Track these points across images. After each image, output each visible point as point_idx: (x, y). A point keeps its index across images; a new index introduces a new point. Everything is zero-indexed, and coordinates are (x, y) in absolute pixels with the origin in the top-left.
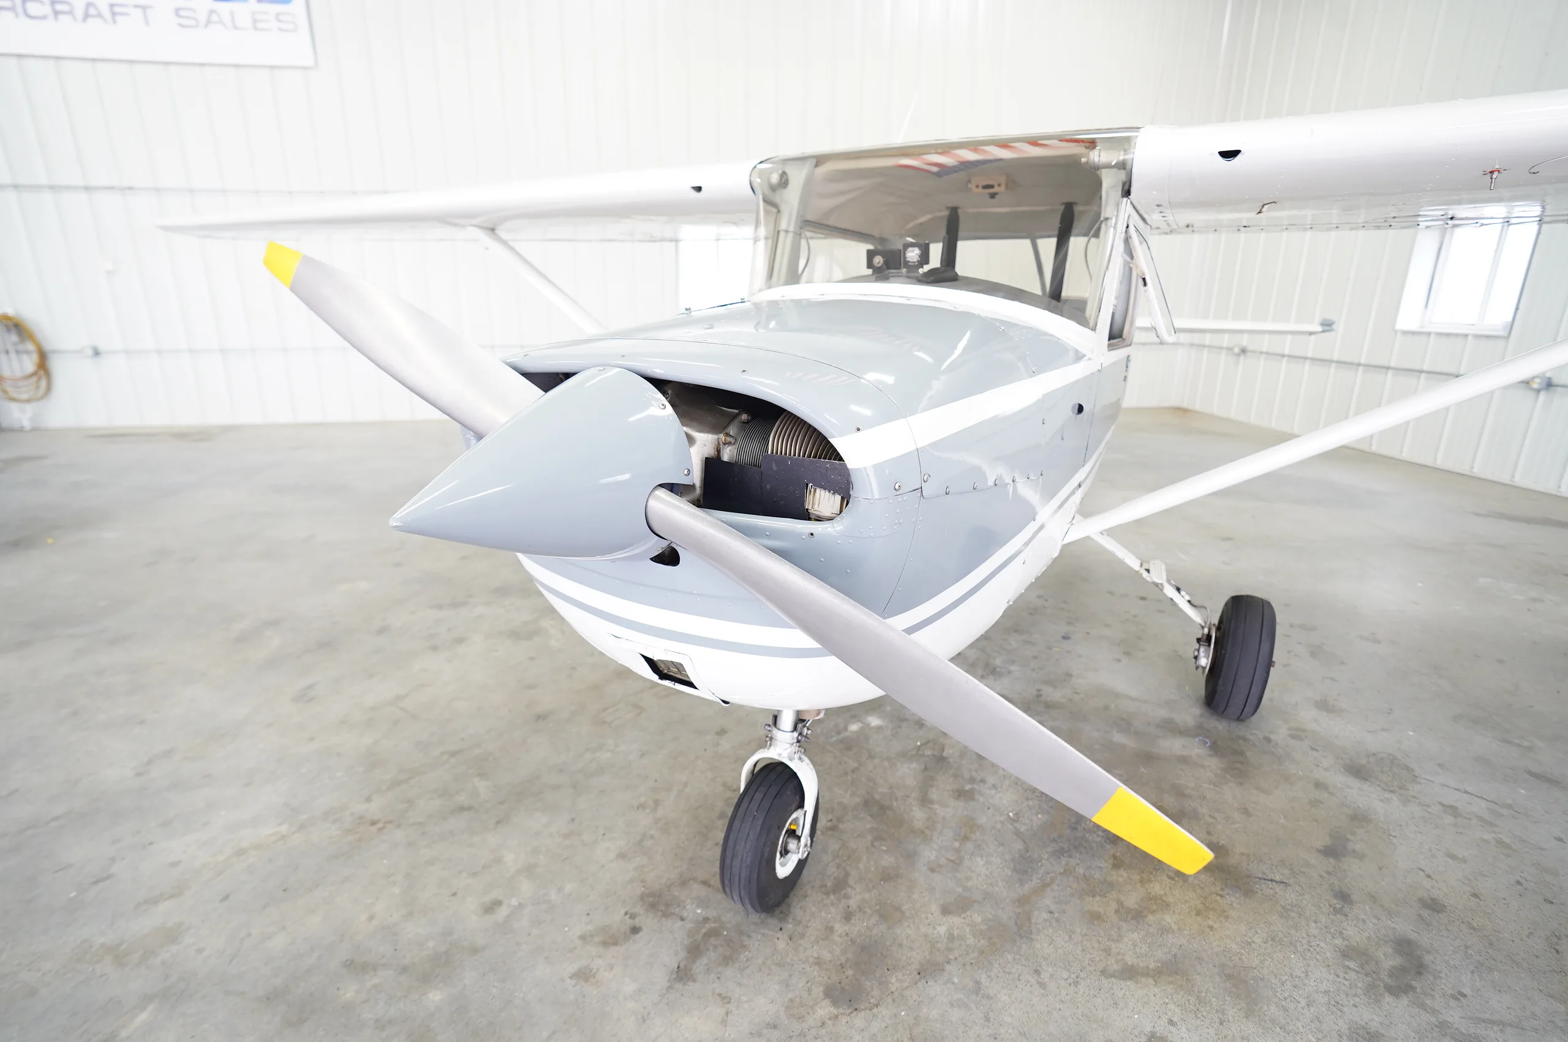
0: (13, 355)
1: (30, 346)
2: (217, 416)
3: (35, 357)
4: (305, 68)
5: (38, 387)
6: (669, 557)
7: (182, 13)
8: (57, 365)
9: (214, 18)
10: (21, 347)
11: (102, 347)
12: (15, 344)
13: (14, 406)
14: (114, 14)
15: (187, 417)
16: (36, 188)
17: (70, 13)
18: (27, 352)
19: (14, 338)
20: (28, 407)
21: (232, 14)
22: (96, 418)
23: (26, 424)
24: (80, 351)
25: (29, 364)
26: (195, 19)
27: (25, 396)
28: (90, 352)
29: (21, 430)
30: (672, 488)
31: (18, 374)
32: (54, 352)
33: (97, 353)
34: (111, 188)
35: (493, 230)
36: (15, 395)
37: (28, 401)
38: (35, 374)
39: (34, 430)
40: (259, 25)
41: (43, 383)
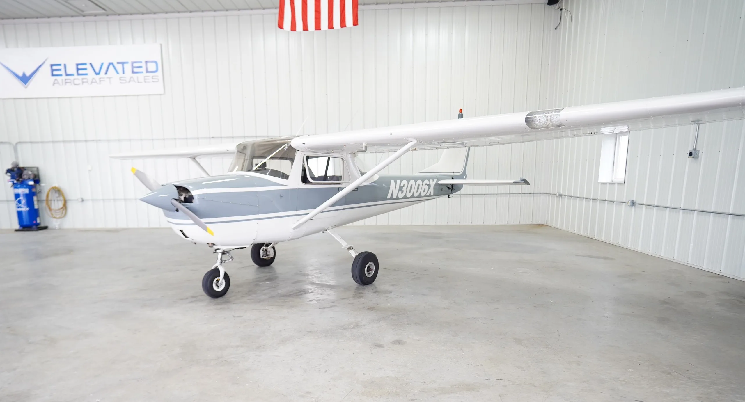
0: (56, 201)
1: (62, 198)
2: (122, 225)
3: (63, 202)
4: (161, 94)
5: (62, 213)
6: (177, 210)
7: (122, 79)
8: (70, 205)
9: (132, 79)
10: (59, 198)
11: (84, 199)
12: (57, 197)
13: (54, 220)
14: (100, 81)
15: (111, 225)
16: (70, 142)
17: (87, 82)
18: (60, 200)
19: (57, 195)
20: (59, 220)
21: (138, 77)
22: (79, 226)
23: (57, 227)
24: (78, 200)
25: (61, 204)
26: (125, 80)
27: (58, 216)
28: (80, 200)
29: (55, 229)
30: (175, 199)
31: (57, 208)
32: (70, 200)
33: (83, 200)
34: (93, 140)
35: (194, 158)
36: (55, 216)
37: (59, 218)
38: (62, 208)
39: (60, 229)
40: (146, 81)
41: (64, 212)
